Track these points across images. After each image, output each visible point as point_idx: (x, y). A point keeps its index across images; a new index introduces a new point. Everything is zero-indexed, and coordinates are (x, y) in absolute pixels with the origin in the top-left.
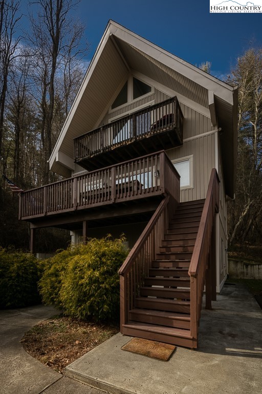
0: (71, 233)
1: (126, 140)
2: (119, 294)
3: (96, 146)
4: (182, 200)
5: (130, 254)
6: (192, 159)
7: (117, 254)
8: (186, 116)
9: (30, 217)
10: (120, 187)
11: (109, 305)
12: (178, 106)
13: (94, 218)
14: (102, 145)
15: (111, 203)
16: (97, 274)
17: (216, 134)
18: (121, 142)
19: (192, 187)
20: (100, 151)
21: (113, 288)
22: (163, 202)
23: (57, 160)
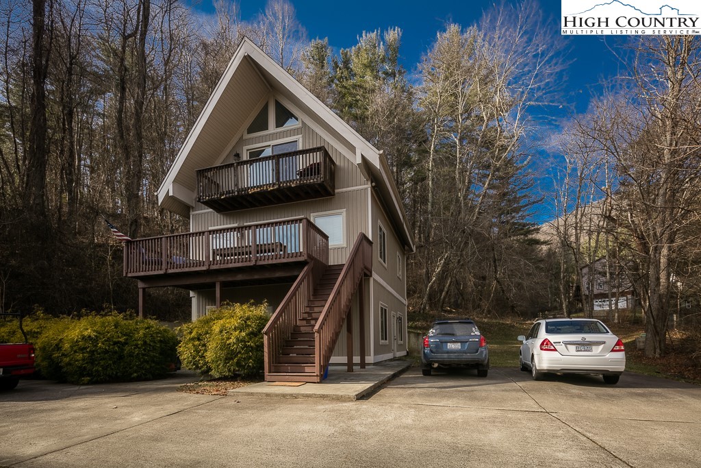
0: (192, 294)
1: (267, 185)
2: (263, 352)
3: (228, 183)
4: (331, 263)
5: (272, 318)
6: (344, 214)
7: (260, 318)
8: (337, 163)
9: (142, 274)
10: (261, 248)
11: (254, 360)
12: (326, 154)
13: (230, 279)
14: (236, 185)
15: (252, 265)
16: (243, 334)
17: (369, 190)
18: (260, 186)
19: (345, 246)
20: (233, 192)
21: (258, 346)
22: (306, 268)
23: (171, 194)
